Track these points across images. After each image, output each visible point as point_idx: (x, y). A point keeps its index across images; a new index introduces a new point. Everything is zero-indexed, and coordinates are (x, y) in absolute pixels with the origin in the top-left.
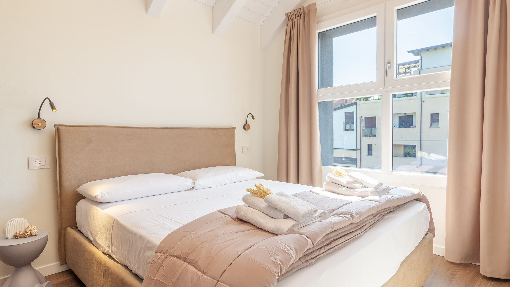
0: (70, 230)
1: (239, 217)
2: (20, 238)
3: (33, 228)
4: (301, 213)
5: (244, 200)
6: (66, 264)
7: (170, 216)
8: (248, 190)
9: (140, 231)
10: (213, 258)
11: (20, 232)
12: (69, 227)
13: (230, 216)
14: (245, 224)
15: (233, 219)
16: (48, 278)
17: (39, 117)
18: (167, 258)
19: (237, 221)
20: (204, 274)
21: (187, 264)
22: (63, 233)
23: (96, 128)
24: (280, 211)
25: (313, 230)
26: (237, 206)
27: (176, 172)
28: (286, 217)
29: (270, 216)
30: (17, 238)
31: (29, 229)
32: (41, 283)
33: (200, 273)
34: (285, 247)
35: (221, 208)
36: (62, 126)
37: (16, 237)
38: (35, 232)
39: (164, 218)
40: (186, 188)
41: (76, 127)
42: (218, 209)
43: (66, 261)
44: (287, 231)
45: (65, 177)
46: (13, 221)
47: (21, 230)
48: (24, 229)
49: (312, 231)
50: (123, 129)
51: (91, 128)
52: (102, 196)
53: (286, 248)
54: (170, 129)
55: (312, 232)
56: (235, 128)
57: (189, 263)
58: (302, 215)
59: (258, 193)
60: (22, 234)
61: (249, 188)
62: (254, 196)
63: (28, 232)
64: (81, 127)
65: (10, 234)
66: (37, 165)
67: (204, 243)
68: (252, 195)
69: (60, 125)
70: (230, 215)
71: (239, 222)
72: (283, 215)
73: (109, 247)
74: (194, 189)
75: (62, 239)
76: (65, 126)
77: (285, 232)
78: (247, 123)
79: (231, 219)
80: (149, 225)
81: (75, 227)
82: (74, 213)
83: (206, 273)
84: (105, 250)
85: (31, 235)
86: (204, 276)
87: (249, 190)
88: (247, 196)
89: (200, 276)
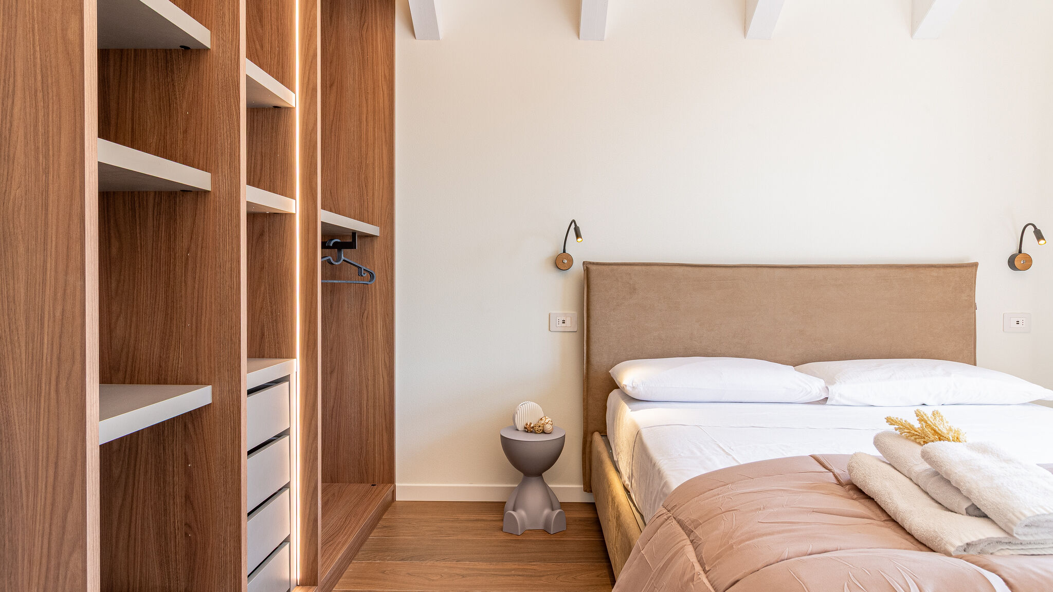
0: (597, 437)
1: (854, 481)
2: (531, 432)
3: (547, 421)
4: (1022, 513)
5: (878, 442)
6: (591, 491)
7: (732, 448)
8: (890, 421)
9: (661, 461)
10: (731, 547)
11: (531, 424)
12: (597, 431)
13: (834, 475)
14: (863, 501)
15: (840, 483)
16: (563, 505)
17: (564, 251)
18: (669, 521)
19: (849, 490)
20: (705, 572)
21: (689, 542)
22: (589, 439)
23: (644, 268)
24: (958, 490)
25: (1039, 571)
26: (855, 454)
27: (796, 362)
28: (977, 512)
29: (933, 499)
30: (527, 432)
31: (543, 422)
32: (553, 510)
33: (698, 568)
34: (901, 582)
35: (820, 451)
36: (593, 264)
37: (528, 430)
38: (548, 427)
39: (718, 449)
40: (807, 398)
41: (612, 266)
42: (816, 453)
43: (591, 488)
44: (958, 549)
45: (595, 348)
46: (524, 405)
47: (533, 421)
48: (537, 420)
49: (1035, 573)
50: (689, 269)
51: (636, 268)
52: (634, 387)
53: (905, 586)
54: (788, 269)
55: (1033, 577)
56: (975, 265)
57: (692, 541)
58: (1023, 518)
59: (916, 433)
60: (533, 427)
61: (894, 415)
62: (907, 438)
63: (539, 427)
64: (621, 266)
65: (520, 426)
66: (559, 325)
67: (731, 512)
68: (900, 436)
69: (590, 263)
70: (837, 471)
71: (851, 492)
72: (966, 505)
73: (629, 478)
74: (828, 402)
75: (587, 450)
76: (597, 264)
77: (952, 550)
78: (1020, 251)
79: (835, 481)
80: (682, 455)
81: (604, 434)
82: (605, 408)
83: (709, 571)
84: (625, 482)
85: (543, 432)
86: (703, 577)
87: (892, 420)
88: (887, 434)
89: (694, 574)
